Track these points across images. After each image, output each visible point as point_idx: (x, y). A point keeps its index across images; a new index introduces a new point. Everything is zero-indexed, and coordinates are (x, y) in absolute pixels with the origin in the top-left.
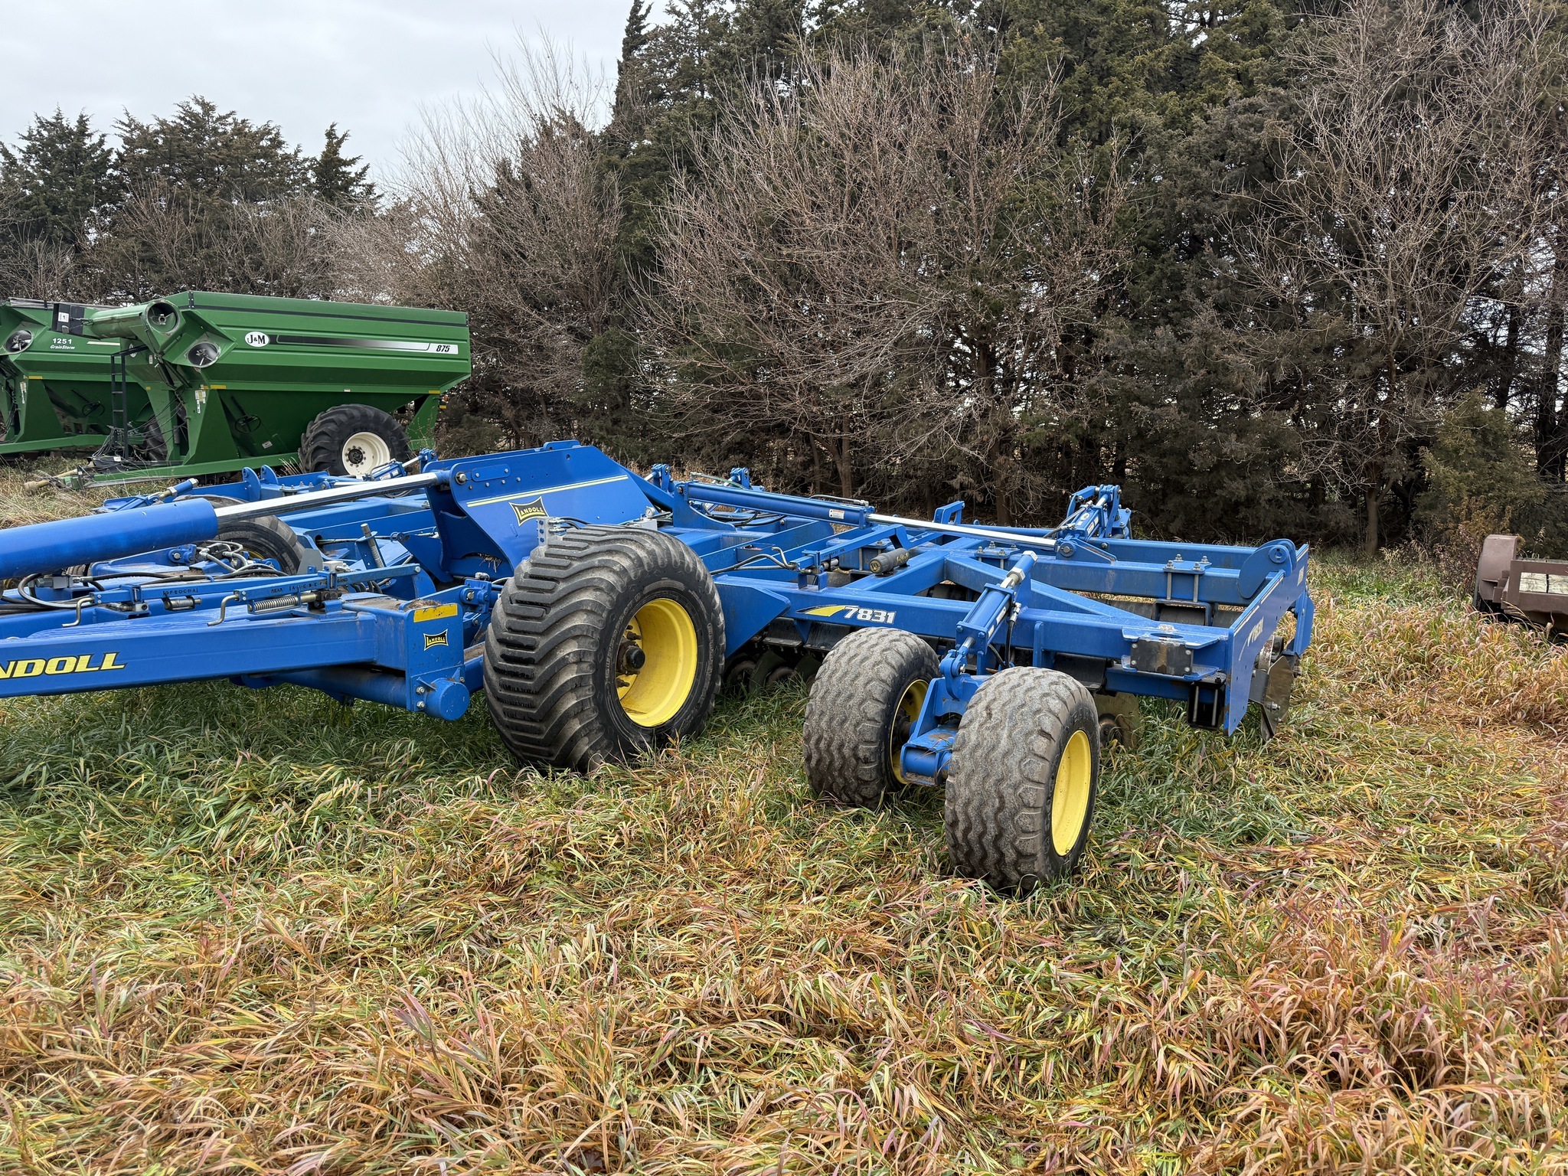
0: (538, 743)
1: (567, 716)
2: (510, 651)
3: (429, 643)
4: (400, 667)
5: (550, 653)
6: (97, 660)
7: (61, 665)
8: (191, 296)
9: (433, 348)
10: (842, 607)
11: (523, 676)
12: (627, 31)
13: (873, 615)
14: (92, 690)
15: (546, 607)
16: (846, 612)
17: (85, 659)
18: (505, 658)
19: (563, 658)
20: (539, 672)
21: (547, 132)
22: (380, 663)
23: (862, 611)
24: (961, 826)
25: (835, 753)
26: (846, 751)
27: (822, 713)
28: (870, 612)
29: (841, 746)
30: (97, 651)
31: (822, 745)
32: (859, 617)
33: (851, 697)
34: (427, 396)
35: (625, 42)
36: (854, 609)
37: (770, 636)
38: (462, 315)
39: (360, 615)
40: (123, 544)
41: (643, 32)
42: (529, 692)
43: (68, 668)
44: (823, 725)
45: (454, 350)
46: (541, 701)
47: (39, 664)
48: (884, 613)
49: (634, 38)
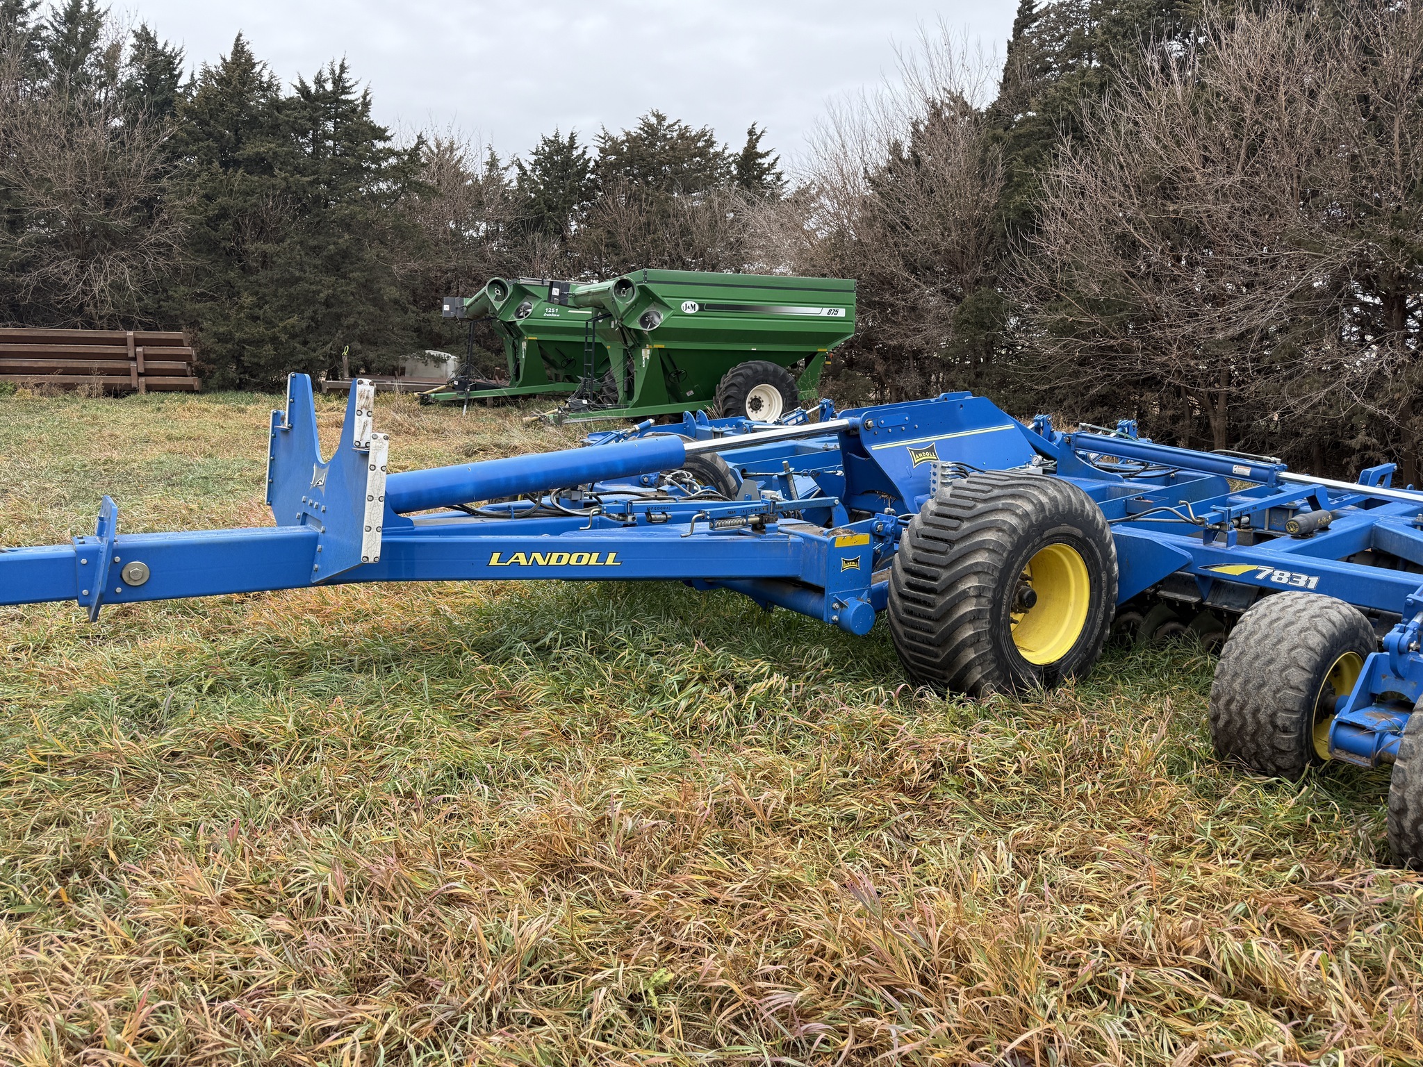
0: (934, 665)
1: (964, 645)
2: (915, 580)
3: (845, 566)
4: (821, 584)
5: (952, 585)
6: (602, 558)
7: (580, 559)
8: (645, 273)
9: (824, 312)
10: (1254, 567)
11: (925, 603)
12: (1019, 12)
13: (1291, 579)
14: (583, 580)
15: (951, 543)
16: (1258, 572)
17: (595, 555)
18: (909, 585)
19: (964, 591)
20: (941, 601)
21: (936, 112)
22: (804, 579)
23: (1277, 573)
24: (1411, 816)
25: (1249, 718)
26: (1262, 717)
27: (1236, 675)
28: (1287, 574)
29: (1256, 712)
30: (602, 549)
31: (1233, 707)
32: (1274, 579)
33: (1271, 661)
34: (816, 353)
35: (1016, 22)
36: (1268, 570)
37: (1165, 590)
38: (851, 282)
39: (792, 538)
40: (621, 468)
41: (1035, 11)
42: (929, 618)
43: (584, 562)
44: (1237, 686)
45: (842, 313)
46: (940, 628)
47: (566, 556)
48: (1304, 577)
49: (1025, 17)
